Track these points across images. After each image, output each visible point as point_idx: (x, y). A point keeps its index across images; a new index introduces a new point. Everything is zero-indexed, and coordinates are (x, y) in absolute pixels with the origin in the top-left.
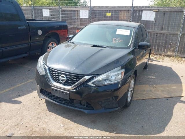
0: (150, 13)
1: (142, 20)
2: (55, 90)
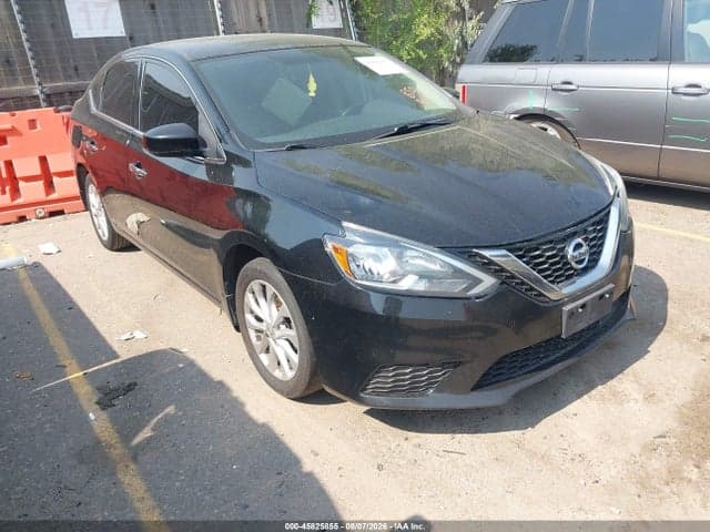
0: (97, 5)
1: (75, 37)
2: (580, 310)
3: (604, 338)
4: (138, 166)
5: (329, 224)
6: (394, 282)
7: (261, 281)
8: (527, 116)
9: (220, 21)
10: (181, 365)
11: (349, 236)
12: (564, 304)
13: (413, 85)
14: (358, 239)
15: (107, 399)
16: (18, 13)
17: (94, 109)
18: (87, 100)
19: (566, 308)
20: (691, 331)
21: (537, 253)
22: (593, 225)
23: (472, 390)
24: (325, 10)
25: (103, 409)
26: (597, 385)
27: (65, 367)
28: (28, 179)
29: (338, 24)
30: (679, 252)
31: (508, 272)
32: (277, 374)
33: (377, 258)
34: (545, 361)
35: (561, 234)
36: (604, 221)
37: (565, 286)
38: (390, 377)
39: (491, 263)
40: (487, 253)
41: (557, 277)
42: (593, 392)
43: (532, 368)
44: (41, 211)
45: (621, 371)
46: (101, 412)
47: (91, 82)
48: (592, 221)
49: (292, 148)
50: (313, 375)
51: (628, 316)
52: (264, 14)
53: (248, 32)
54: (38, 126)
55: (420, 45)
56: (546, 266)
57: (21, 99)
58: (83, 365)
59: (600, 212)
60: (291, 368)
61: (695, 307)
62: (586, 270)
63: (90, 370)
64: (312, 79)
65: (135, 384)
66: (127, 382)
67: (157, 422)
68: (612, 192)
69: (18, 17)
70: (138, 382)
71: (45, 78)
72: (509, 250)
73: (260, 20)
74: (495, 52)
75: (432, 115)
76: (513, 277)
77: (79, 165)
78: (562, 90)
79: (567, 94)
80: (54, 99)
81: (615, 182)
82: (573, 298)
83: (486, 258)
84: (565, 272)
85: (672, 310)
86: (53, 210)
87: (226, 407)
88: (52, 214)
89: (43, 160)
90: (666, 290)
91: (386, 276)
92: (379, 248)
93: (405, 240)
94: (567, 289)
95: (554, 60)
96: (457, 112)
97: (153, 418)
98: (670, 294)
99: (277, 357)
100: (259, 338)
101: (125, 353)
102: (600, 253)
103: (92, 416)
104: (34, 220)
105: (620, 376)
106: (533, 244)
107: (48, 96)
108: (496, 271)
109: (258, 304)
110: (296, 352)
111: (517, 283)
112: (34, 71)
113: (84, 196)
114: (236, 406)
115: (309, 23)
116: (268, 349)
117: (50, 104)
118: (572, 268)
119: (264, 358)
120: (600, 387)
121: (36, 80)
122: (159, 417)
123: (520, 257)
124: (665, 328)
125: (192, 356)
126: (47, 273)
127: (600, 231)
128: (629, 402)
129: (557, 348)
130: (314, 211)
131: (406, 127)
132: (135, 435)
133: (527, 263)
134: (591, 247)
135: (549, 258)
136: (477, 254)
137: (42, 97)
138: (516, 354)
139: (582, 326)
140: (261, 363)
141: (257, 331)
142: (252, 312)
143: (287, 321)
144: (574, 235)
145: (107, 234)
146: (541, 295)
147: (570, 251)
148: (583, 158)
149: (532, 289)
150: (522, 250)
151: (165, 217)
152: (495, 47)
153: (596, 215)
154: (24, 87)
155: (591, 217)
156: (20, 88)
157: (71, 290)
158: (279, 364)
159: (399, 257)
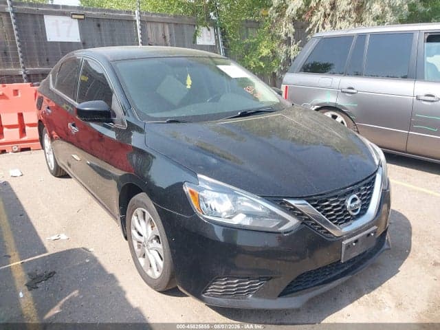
0: (64, 22)
1: (48, 40)
2: (354, 244)
3: (370, 262)
4: (74, 125)
5: (189, 175)
6: (229, 218)
7: (143, 209)
8: (325, 108)
9: (139, 36)
10: (87, 261)
11: (201, 184)
12: (343, 240)
13: (253, 84)
14: (208, 187)
15: (33, 283)
16: (15, 24)
17: (52, 86)
18: (48, 81)
19: (344, 243)
20: (427, 258)
21: (327, 203)
22: (365, 185)
23: (279, 296)
24: (205, 34)
25: (30, 290)
26: (364, 295)
27: (10, 257)
28: (10, 127)
29: (213, 43)
30: (419, 202)
31: (307, 216)
32: (149, 273)
33: (219, 201)
34: (329, 277)
35: (342, 191)
36: (372, 183)
37: (345, 227)
38: (223, 285)
39: (295, 209)
40: (293, 202)
41: (339, 220)
42: (361, 299)
43: (320, 282)
44: (16, 148)
45: (380, 284)
46: (28, 293)
47: (52, 69)
48: (364, 183)
49: (171, 122)
50: (172, 277)
51: (386, 246)
52: (167, 34)
53: (156, 45)
54: (19, 93)
55: (262, 59)
56: (332, 213)
57: (11, 76)
58: (22, 256)
59: (369, 177)
60: (158, 270)
61: (430, 241)
62: (358, 216)
63: (26, 260)
64: (189, 77)
65: (55, 273)
66: (49, 271)
67: (65, 302)
68: (377, 162)
69: (14, 27)
70: (57, 271)
71: (27, 65)
72: (307, 201)
73: (165, 37)
74: (308, 66)
75: (264, 105)
76: (310, 219)
77: (40, 121)
78: (348, 93)
79: (350, 95)
80: (33, 78)
81: (379, 156)
82: (350, 235)
83: (292, 206)
84: (344, 217)
85: (415, 242)
86: (23, 147)
87: (113, 293)
88: (23, 150)
89: (21, 115)
90: (411, 228)
91: (224, 214)
92: (221, 194)
93: (239, 190)
94: (346, 229)
95: (343, 73)
96: (280, 104)
97: (62, 299)
98: (413, 230)
99: (149, 261)
100: (139, 247)
101: (51, 250)
102: (368, 205)
103: (21, 295)
104: (10, 153)
105: (380, 288)
106: (324, 198)
107: (28, 76)
108: (298, 214)
109: (139, 223)
110: (162, 259)
111: (312, 224)
112: (21, 60)
113: (41, 140)
114: (120, 293)
115: (195, 42)
116: (144, 255)
117: (29, 81)
118: (349, 215)
119: (142, 261)
120: (366, 295)
121: (22, 65)
122: (67, 298)
123: (315, 206)
124: (410, 255)
125: (96, 255)
126: (11, 189)
127: (369, 189)
128: (385, 308)
129: (337, 269)
130: (180, 165)
131: (245, 112)
132: (48, 311)
133: (319, 210)
134: (363, 201)
135: (335, 207)
136: (286, 202)
137: (24, 76)
138: (310, 273)
139: (355, 254)
140: (139, 263)
141: (139, 242)
142: (136, 229)
143: (157, 238)
144: (352, 192)
145: (53, 166)
146: (328, 232)
147: (349, 203)
148: (359, 139)
149: (322, 228)
150: (317, 202)
151: (90, 159)
152: (308, 62)
153: (366, 179)
154: (14, 69)
155: (363, 180)
156: (11, 69)
157: (24, 203)
158: (151, 266)
159: (234, 201)
